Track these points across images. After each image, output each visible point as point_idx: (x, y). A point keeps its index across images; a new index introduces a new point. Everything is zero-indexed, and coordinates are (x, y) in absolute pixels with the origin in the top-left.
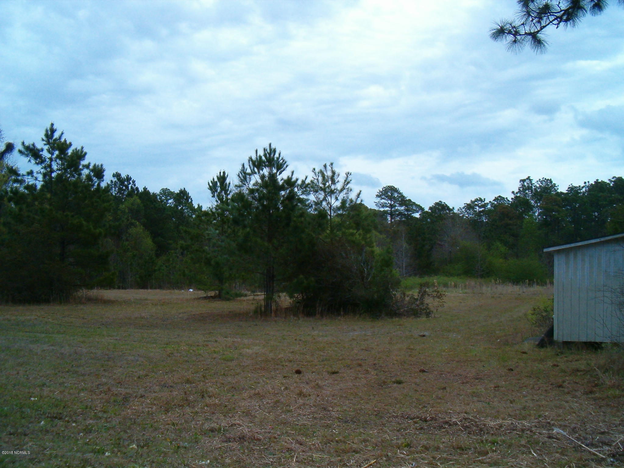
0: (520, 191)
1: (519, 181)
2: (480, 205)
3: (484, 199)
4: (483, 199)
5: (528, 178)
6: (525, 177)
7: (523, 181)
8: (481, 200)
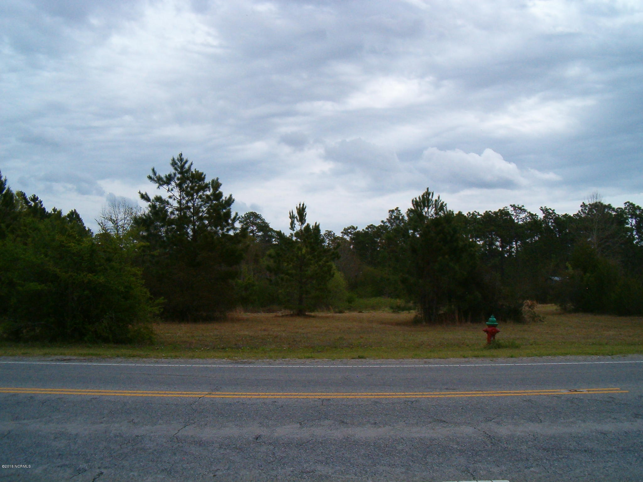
0: (389, 221)
1: (388, 211)
2: (352, 232)
3: (357, 227)
4: (355, 227)
5: (397, 209)
6: (394, 208)
7: (392, 211)
8: (353, 228)
